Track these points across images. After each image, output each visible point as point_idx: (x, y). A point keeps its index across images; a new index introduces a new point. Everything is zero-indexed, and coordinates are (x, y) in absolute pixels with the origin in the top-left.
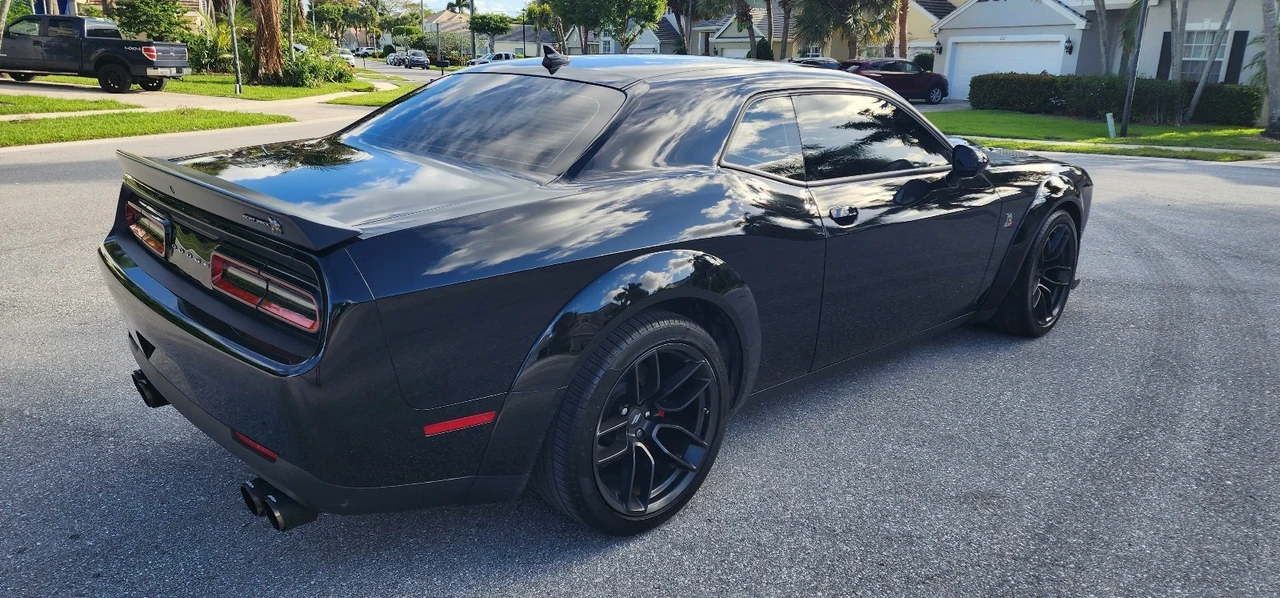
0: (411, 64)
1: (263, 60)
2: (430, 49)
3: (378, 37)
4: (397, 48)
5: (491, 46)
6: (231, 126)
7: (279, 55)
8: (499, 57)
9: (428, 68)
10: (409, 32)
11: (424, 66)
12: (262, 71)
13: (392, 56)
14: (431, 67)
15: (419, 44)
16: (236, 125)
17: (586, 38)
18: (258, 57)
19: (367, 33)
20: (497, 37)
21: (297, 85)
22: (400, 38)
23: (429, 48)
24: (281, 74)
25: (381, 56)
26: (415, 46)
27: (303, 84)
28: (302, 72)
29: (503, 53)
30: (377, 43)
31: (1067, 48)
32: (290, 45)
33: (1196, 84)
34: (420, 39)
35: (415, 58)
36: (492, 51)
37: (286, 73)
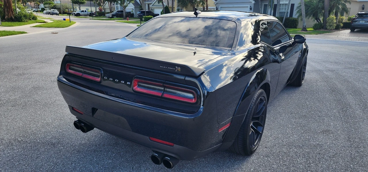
0: (53, 14)
1: (6, 13)
2: (59, 9)
3: (39, 5)
4: (46, 9)
5: (80, 8)
6: (6, 36)
7: (12, 12)
8: (83, 11)
9: (58, 15)
10: (50, 4)
11: (57, 14)
12: (6, 17)
13: (45, 11)
14: (59, 15)
15: (54, 7)
16: (8, 35)
17: (111, 5)
18: (5, 12)
19: (35, 4)
20: (81, 5)
21: (19, 21)
22: (47, 6)
23: (57, 9)
24: (13, 18)
25: (40, 11)
26: (52, 8)
27: (22, 21)
28: (21, 17)
29: (84, 10)
30: (38, 7)
31: (250, 8)
32: (16, 8)
33: (283, 18)
34: (55, 6)
35: (54, 12)
36: (80, 9)
37: (15, 17)
